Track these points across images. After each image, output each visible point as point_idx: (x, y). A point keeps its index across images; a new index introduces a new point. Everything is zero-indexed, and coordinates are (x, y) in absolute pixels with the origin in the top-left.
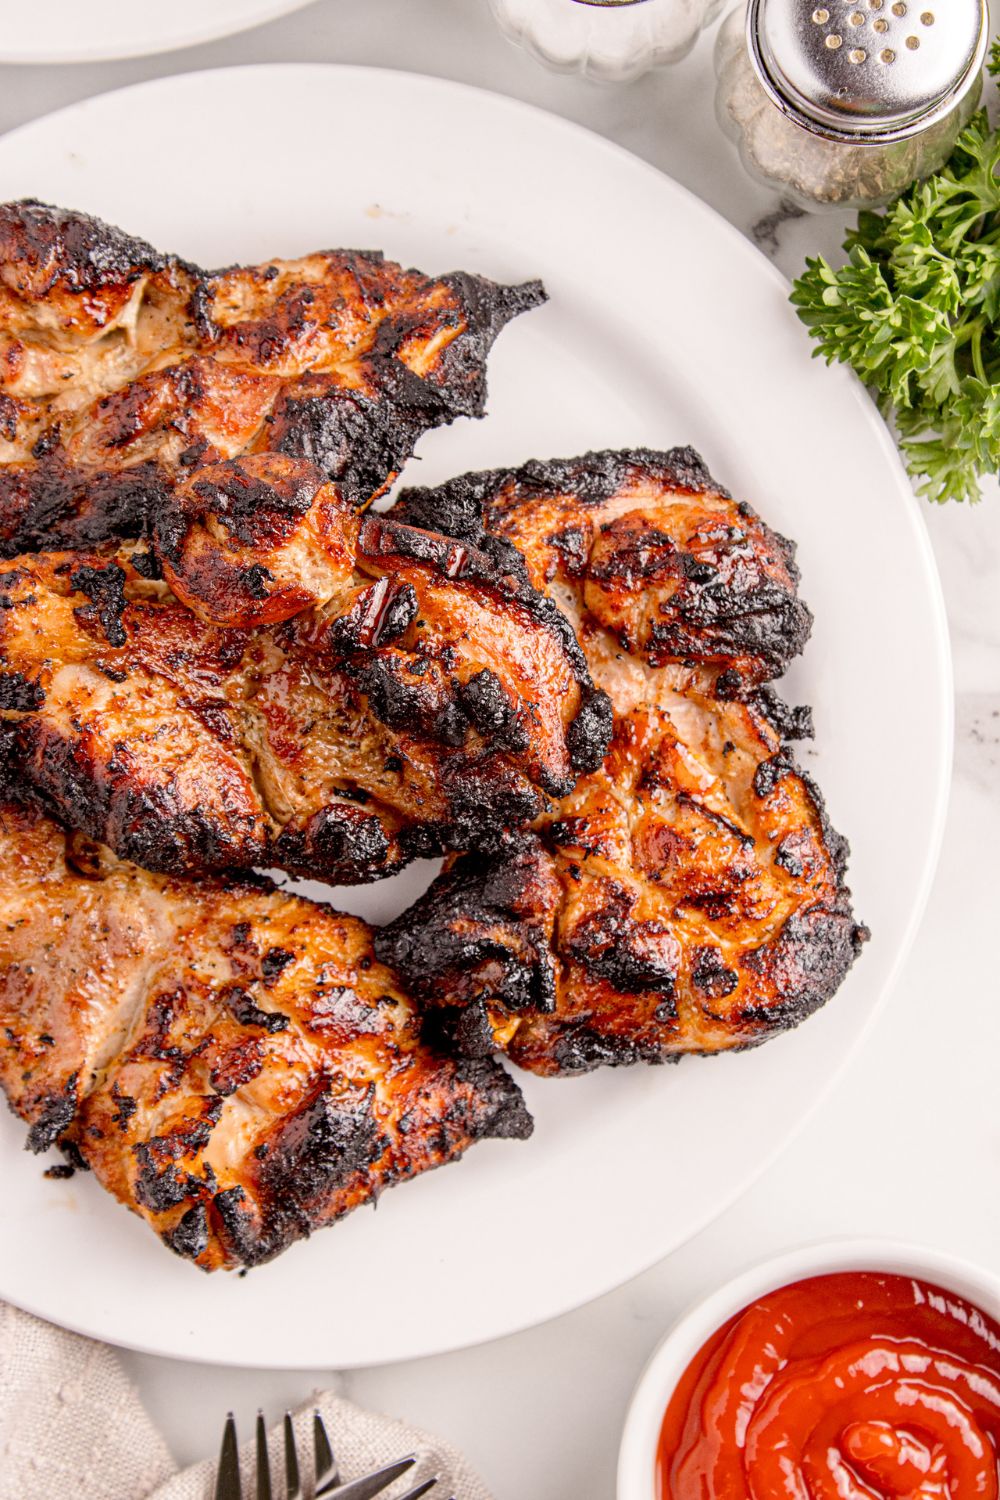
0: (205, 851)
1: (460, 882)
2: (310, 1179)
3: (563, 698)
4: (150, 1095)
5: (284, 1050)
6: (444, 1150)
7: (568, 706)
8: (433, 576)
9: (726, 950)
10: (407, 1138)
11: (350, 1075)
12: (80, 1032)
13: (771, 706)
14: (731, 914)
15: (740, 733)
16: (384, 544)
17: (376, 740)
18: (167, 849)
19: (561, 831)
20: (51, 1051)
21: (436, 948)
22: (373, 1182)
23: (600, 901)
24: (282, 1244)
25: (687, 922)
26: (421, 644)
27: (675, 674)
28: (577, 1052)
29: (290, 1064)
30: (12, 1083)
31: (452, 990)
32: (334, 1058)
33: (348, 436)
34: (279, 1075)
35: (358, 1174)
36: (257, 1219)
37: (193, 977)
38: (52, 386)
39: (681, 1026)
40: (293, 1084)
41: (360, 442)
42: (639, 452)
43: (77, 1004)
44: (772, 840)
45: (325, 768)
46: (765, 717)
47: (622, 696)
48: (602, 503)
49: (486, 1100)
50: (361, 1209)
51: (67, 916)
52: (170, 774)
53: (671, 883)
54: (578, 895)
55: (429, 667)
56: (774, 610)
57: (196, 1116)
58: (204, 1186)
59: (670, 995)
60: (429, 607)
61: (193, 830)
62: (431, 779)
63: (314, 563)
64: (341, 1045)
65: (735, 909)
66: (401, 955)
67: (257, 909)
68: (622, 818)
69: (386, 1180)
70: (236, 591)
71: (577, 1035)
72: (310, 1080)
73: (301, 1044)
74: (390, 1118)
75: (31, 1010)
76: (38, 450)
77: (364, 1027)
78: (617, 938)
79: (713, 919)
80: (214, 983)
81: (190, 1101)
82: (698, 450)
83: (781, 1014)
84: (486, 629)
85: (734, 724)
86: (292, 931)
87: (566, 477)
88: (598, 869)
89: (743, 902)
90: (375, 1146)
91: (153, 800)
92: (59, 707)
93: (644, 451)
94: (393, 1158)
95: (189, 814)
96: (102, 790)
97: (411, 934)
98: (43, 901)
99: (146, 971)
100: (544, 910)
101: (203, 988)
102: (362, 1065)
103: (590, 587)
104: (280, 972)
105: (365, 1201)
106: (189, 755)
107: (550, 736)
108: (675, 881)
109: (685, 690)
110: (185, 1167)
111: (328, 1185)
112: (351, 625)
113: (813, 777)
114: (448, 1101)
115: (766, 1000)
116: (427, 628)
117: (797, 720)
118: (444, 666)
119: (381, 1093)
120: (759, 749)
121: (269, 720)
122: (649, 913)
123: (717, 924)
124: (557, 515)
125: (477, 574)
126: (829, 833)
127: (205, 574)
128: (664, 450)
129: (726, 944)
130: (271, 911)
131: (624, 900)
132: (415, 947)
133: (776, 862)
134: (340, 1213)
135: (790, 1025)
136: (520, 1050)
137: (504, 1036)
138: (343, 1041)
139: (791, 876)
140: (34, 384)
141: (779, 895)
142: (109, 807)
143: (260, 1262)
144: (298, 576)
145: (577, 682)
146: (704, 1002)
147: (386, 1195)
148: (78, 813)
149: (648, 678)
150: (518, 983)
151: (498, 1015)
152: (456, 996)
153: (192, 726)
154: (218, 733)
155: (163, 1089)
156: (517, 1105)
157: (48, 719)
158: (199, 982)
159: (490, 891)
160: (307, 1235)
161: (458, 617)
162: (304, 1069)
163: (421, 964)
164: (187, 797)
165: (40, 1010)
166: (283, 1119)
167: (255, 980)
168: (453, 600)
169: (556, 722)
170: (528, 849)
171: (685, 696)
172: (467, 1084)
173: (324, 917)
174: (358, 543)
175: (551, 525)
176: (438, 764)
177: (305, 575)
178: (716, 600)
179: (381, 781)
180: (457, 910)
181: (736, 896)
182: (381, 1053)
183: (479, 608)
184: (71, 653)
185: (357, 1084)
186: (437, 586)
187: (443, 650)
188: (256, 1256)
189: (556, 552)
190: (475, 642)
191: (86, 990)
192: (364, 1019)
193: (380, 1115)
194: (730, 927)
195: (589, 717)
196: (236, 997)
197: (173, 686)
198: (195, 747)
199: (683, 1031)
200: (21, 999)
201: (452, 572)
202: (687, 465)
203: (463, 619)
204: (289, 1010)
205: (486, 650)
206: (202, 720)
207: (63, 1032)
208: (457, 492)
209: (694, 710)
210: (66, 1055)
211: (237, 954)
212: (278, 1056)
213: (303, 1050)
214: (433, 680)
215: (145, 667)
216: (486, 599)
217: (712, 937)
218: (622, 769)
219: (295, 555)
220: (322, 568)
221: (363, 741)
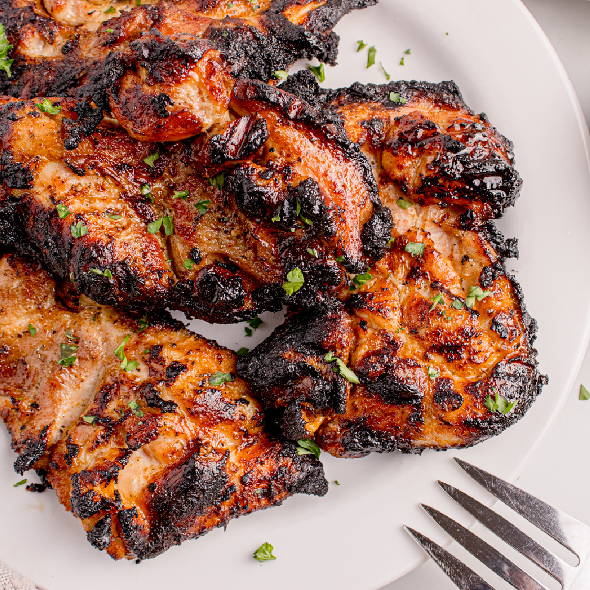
0: (129, 290)
1: (291, 328)
2: (181, 507)
3: (361, 209)
4: (90, 444)
5: (174, 424)
6: (270, 498)
7: (364, 215)
8: (281, 117)
9: (457, 382)
10: (247, 488)
11: (214, 444)
12: (54, 402)
13: (493, 234)
14: (461, 358)
15: (472, 250)
16: (249, 93)
17: (241, 229)
18: (103, 285)
19: (357, 299)
20: (37, 413)
21: (272, 368)
22: (223, 513)
23: (378, 345)
24: (163, 547)
25: (433, 362)
26: (271, 163)
27: (435, 213)
28: (357, 441)
29: (177, 434)
30: (15, 431)
31: (281, 396)
32: (205, 433)
33: (246, 53)
34: (169, 440)
35: (214, 507)
36: (147, 530)
37: (124, 376)
38: (82, 18)
39: (425, 428)
40: (178, 447)
41: (253, 57)
42: (421, 83)
43: (54, 385)
44: (490, 315)
45: (209, 245)
46: (489, 242)
47: (401, 223)
48: (397, 109)
49: (300, 469)
50: (215, 529)
51: (54, 332)
52: (110, 237)
53: (424, 336)
54: (364, 340)
55: (273, 176)
56: (498, 173)
57: (113, 460)
58: (113, 505)
59: (418, 406)
60: (278, 139)
61: (121, 275)
62: (272, 254)
63: (203, 100)
64: (210, 425)
65: (464, 356)
66: (251, 371)
67: (170, 339)
68: (395, 295)
69: (232, 513)
70: (149, 111)
71: (358, 430)
72: (188, 445)
73: (185, 422)
74: (237, 474)
75: (29, 388)
76: (66, 50)
77: (226, 415)
78: (387, 367)
79: (449, 361)
80: (138, 380)
81: (113, 451)
82: (458, 84)
83: (489, 424)
84: (313, 157)
85: (469, 245)
86: (188, 353)
87: (376, 93)
88: (379, 325)
89: (469, 351)
90: (227, 491)
91: (97, 252)
92: (43, 188)
93: (425, 83)
94: (237, 500)
95: (120, 264)
96: (66, 244)
97: (258, 359)
98: (41, 321)
99: (100, 370)
100: (343, 347)
101: (131, 383)
102: (223, 440)
103: (386, 154)
104: (177, 375)
105: (218, 525)
106: (124, 228)
107: (351, 231)
108: (427, 335)
109: (440, 222)
110: (102, 491)
111: (193, 512)
112: (223, 142)
113: (517, 279)
114: (275, 467)
115: (480, 414)
116: (276, 153)
117: (509, 245)
118: (284, 178)
119: (233, 458)
120: (484, 260)
121: (176, 212)
122: (409, 353)
123: (452, 365)
124: (369, 111)
125: (309, 117)
126: (525, 315)
127: (131, 100)
128: (437, 82)
129: (456, 378)
130: (178, 341)
131: (393, 345)
132: (260, 367)
133: (491, 328)
134: (202, 531)
135: (495, 432)
136: (322, 437)
137: (312, 427)
138: (212, 423)
139: (501, 337)
140: (72, 16)
141: (492, 349)
142: (70, 256)
143: (148, 557)
144: (191, 106)
145: (371, 202)
146: (440, 413)
147: (232, 522)
148: (53, 260)
149: (418, 214)
150: (321, 391)
151: (309, 414)
152: (284, 399)
153: (128, 211)
154: (145, 218)
155: (98, 442)
156: (319, 474)
157: (37, 196)
158: (128, 378)
159: (310, 334)
160: (179, 543)
161: (296, 148)
162: (186, 438)
163: (263, 378)
164: (120, 253)
165: (34, 388)
166: (169, 468)
167: (161, 381)
168: (292, 135)
169: (355, 223)
170: (335, 309)
171: (440, 226)
172: (288, 458)
173: (210, 348)
174: (232, 91)
175: (365, 116)
176: (277, 244)
177: (196, 106)
178: (463, 163)
179: (244, 257)
180: (288, 345)
181: (465, 347)
182: (236, 433)
183: (310, 144)
184: (53, 154)
185: (217, 451)
186: (283, 125)
187: (285, 167)
188: (144, 553)
189: (366, 130)
190: (306, 165)
191: (60, 377)
192: (226, 410)
193: (231, 471)
194: (460, 367)
195: (376, 220)
196: (147, 390)
197: (118, 184)
198: (129, 224)
199: (426, 432)
200: (24, 380)
201: (292, 114)
202: (449, 91)
203: (299, 148)
204: (179, 400)
205: (313, 171)
206: (135, 208)
207: (45, 402)
208: (304, 77)
209: (445, 236)
210: (45, 416)
211: (153, 364)
212: (169, 428)
213: (186, 426)
214: (276, 185)
215: (100, 170)
216: (314, 138)
217: (448, 373)
218: (398, 266)
219: (190, 91)
220: (207, 103)
221: (233, 229)
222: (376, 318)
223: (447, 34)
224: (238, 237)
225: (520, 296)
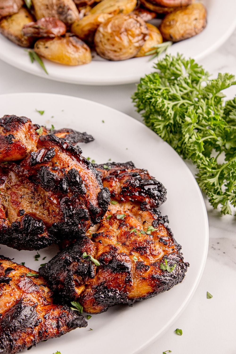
3: (96, 189)
7: (98, 192)
8: (60, 149)
10: (47, 321)
13: (156, 212)
14: (147, 253)
15: (147, 218)
17: (42, 201)
19: (96, 234)
23: (108, 250)
25: (134, 256)
27: (128, 206)
34: (7, 298)
39: (133, 284)
44: (158, 237)
45: (27, 209)
46: (154, 214)
54: (101, 249)
55: (58, 170)
56: (155, 184)
59: (129, 273)
60: (59, 158)
62: (57, 208)
63: (27, 139)
65: (148, 251)
68: (114, 233)
74: (42, 314)
78: (113, 257)
79: (141, 255)
83: (164, 277)
85: (146, 216)
86: (14, 267)
88: (107, 243)
89: (150, 249)
104: (10, 272)
107: (92, 195)
108: (130, 244)
109: (131, 209)
112: (36, 155)
116: (58, 164)
117: (164, 218)
118: (62, 172)
121: (11, 196)
123: (143, 256)
126: (175, 241)
131: (115, 249)
133: (160, 241)
137: (78, 291)
139: (164, 245)
141: (161, 250)
145: (100, 188)
146: (140, 273)
149: (121, 207)
151: (76, 284)
161: (67, 162)
167: (2, 275)
168: (65, 157)
169: (94, 193)
171: (132, 211)
172: (66, 311)
174: (39, 138)
177: (24, 141)
178: (139, 180)
181: (148, 248)
182: (40, 298)
186: (61, 152)
187: (62, 169)
193: (38, 312)
194: (147, 257)
195: (104, 191)
202: (130, 165)
209: (134, 217)
216: (74, 159)
217: (141, 260)
218: (114, 224)
219: (21, 135)
220: (28, 141)
221: (38, 201)
222: (106, 239)
223: (127, 149)
224: (40, 205)
225: (171, 234)
